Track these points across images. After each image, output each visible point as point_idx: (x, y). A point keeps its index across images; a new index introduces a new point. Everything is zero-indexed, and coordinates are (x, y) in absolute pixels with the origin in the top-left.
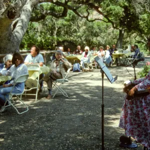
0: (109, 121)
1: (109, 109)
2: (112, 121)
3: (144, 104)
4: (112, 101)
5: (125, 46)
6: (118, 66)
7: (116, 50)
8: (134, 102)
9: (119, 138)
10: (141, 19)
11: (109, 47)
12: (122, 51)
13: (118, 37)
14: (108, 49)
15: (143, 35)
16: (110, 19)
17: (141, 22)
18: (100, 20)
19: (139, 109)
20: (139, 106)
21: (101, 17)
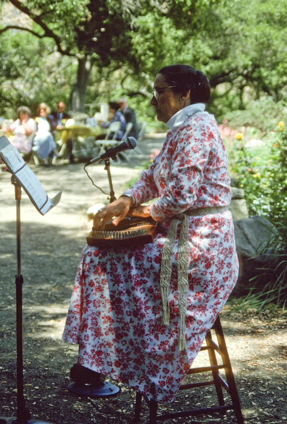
0: (43, 323)
1: (45, 286)
2: (52, 322)
3: (134, 272)
4: (54, 264)
5: (92, 106)
6: (72, 162)
7: (67, 116)
8: (108, 267)
9: (68, 371)
10: (136, 30)
11: (49, 110)
12: (85, 121)
13: (74, 79)
14: (43, 114)
15: (143, 74)
16: (51, 26)
17: (137, 38)
18: (22, 29)
19: (122, 286)
20: (122, 279)
21: (25, 20)
